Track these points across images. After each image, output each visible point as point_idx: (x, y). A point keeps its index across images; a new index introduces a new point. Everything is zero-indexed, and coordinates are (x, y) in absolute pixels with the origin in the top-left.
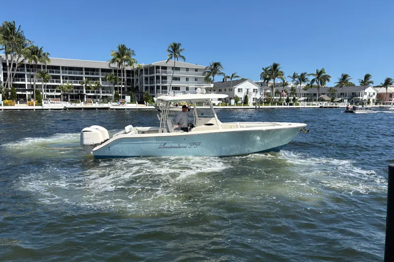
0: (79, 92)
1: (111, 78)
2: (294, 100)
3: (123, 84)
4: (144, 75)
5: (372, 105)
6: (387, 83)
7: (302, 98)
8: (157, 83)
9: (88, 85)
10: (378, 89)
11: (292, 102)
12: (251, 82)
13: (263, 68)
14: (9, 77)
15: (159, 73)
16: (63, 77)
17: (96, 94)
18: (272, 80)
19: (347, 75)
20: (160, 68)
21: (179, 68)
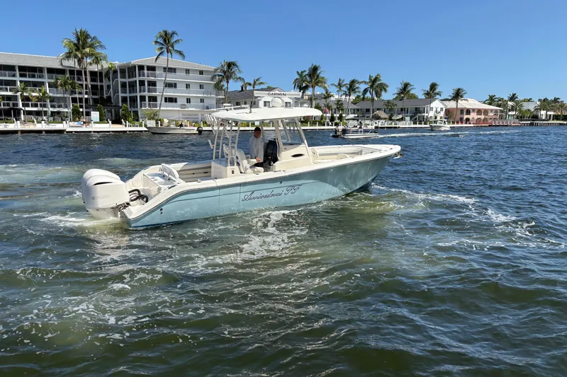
0: (11, 106)
1: (65, 83)
2: (341, 118)
3: (86, 93)
4: (120, 80)
6: (457, 95)
7: (352, 116)
8: (140, 92)
9: (25, 94)
10: (447, 103)
11: (337, 121)
13: (298, 73)
15: (144, 75)
17: (41, 109)
18: (311, 89)
19: (409, 84)
20: (145, 68)
21: (175, 69)
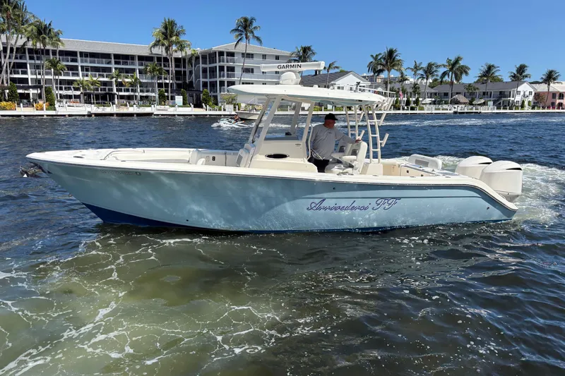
0: (107, 90)
1: (154, 70)
2: (417, 102)
3: (172, 79)
4: (201, 65)
5: (527, 109)
6: (550, 77)
7: (428, 100)
9: (119, 80)
10: (537, 86)
11: (413, 105)
12: (356, 75)
13: (372, 56)
14: (4, 68)
16: (82, 67)
17: (132, 94)
18: (386, 72)
19: (493, 66)
20: (225, 54)
21: (252, 54)
